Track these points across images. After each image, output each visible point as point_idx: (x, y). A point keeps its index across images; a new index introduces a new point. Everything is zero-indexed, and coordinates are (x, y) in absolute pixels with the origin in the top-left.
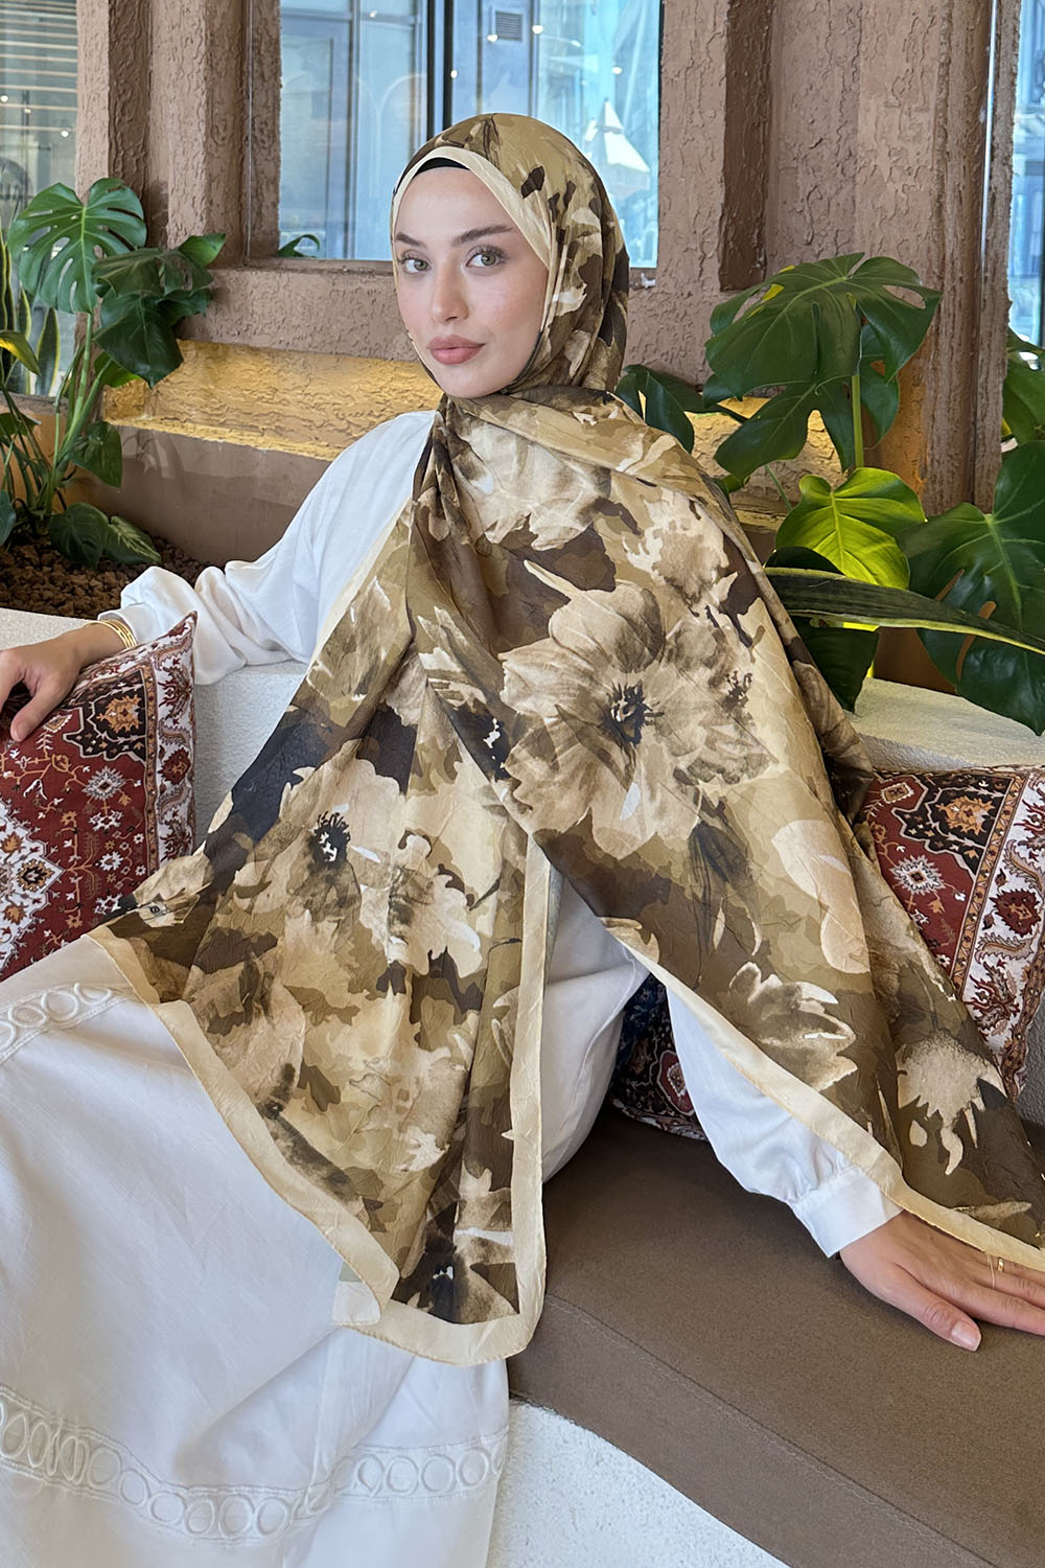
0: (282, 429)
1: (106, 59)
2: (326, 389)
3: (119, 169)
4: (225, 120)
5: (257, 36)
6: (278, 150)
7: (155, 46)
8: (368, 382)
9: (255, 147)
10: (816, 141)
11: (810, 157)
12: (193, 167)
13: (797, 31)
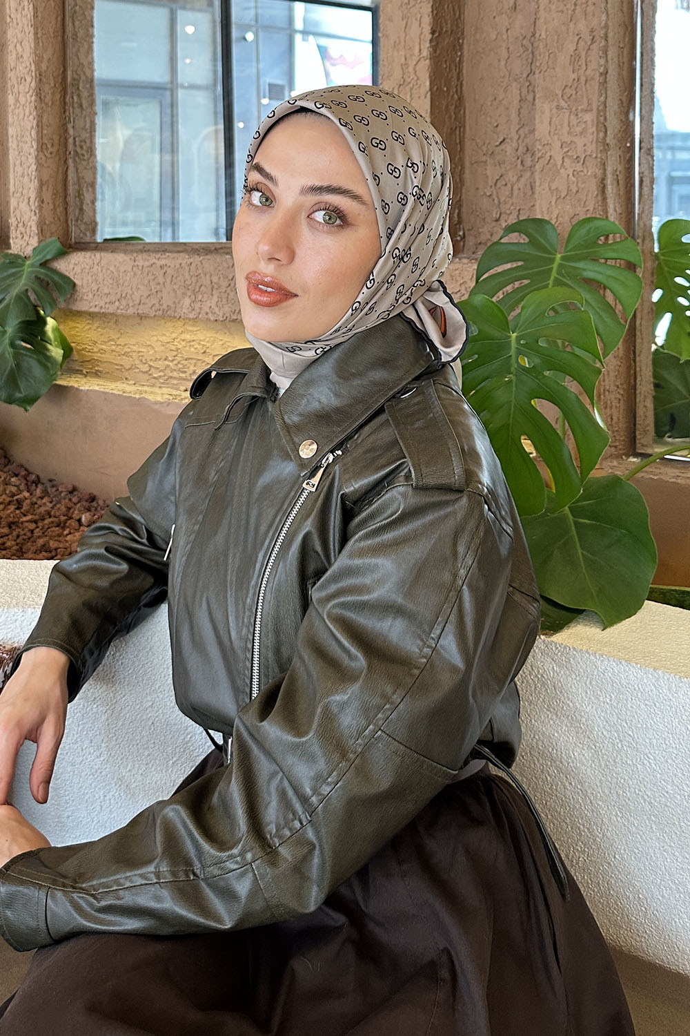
0: (100, 372)
2: (133, 341)
4: (52, 139)
5: (76, 76)
6: (94, 162)
8: (165, 335)
9: (77, 159)
10: (500, 140)
11: (496, 153)
12: (28, 175)
13: (483, 55)
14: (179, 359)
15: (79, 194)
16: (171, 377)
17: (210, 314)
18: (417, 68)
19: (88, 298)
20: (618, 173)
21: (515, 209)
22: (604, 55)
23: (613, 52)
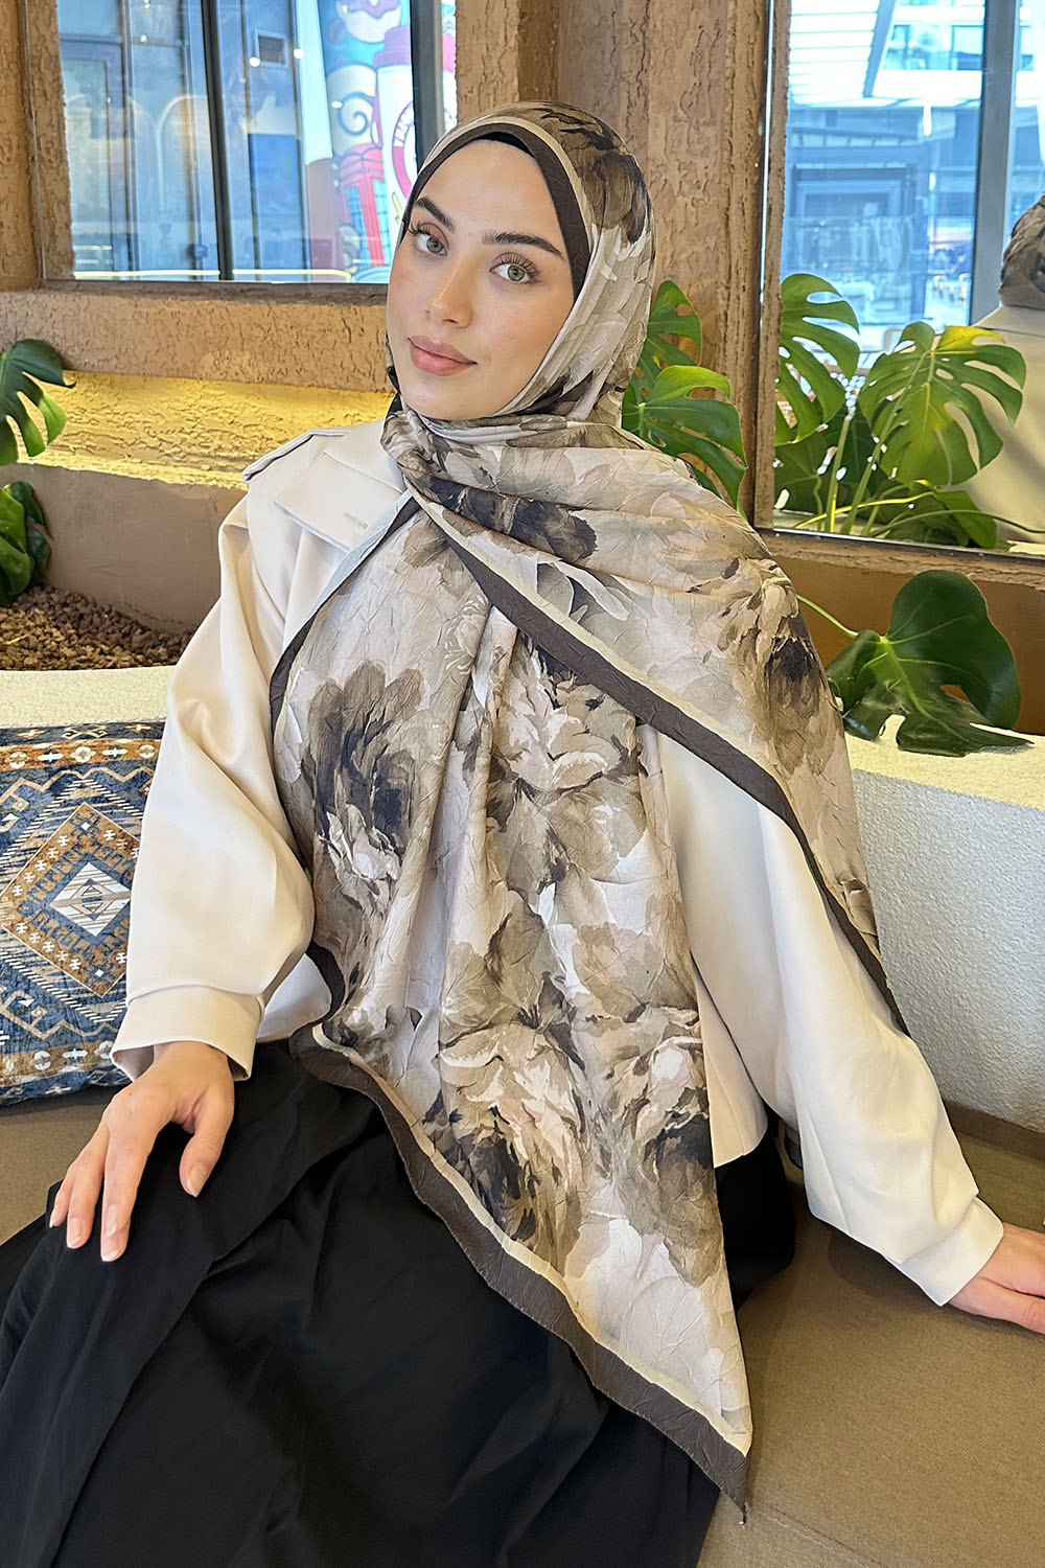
0: (94, 448)
2: (135, 408)
4: (9, 140)
5: (35, 53)
6: (66, 170)
8: (178, 401)
9: (42, 166)
13: (582, 45)
14: (199, 431)
15: (48, 212)
16: (189, 454)
18: (503, 62)
19: (74, 354)
20: (744, 201)
22: (731, 54)
23: (741, 49)
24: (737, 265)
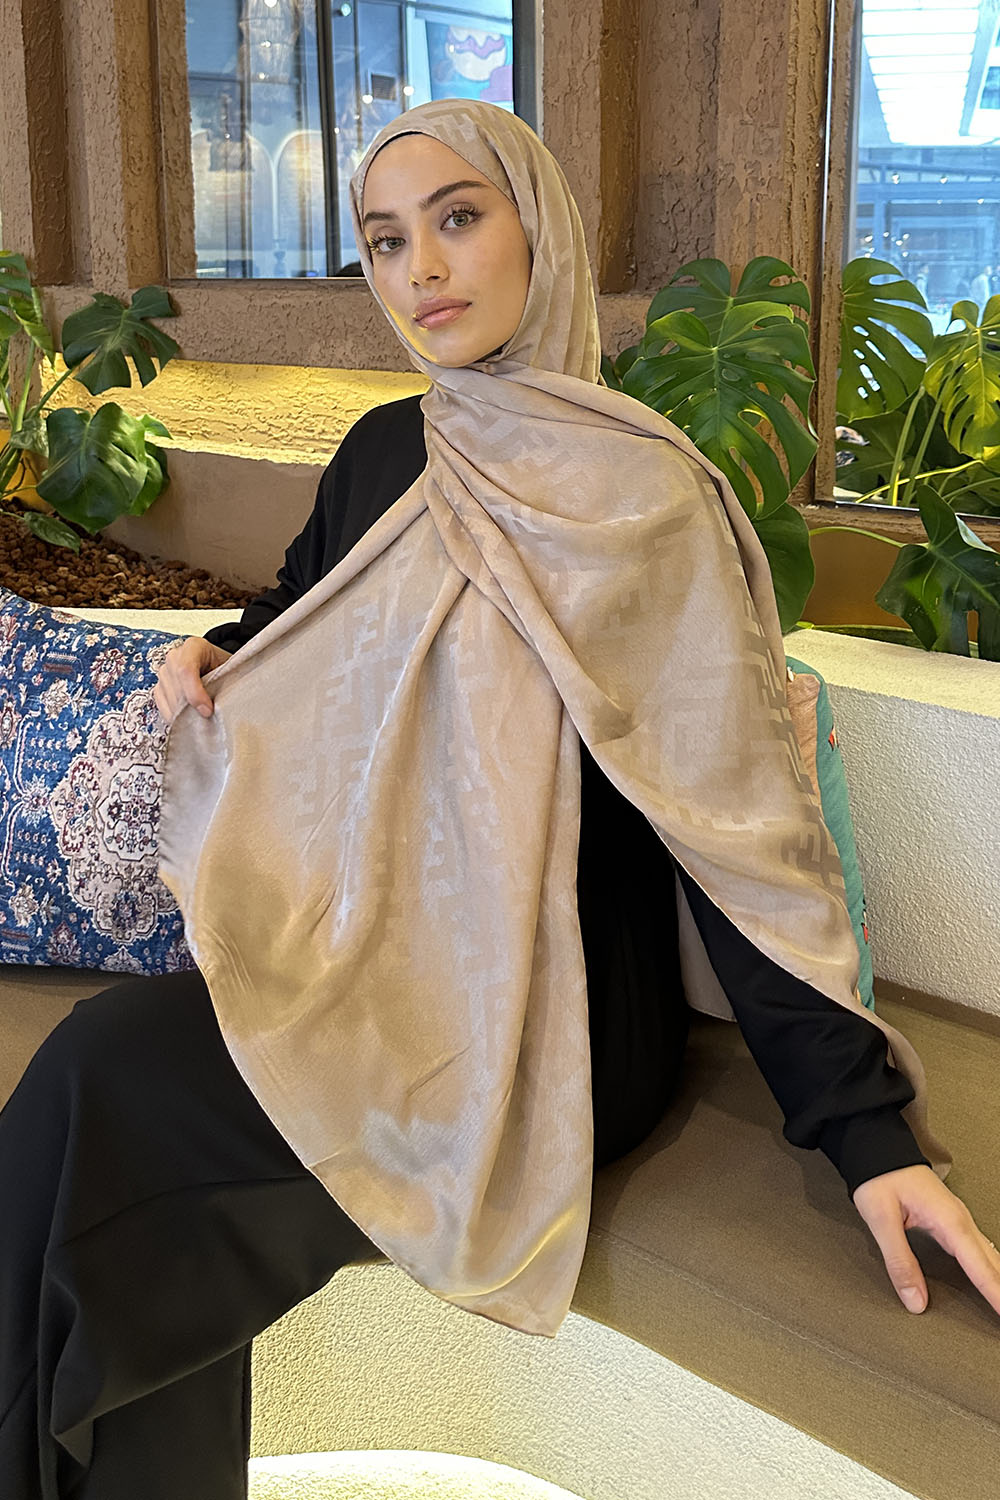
0: (208, 433)
1: (24, 98)
2: (247, 396)
3: (42, 200)
4: (140, 152)
5: (166, 74)
6: (191, 181)
7: (70, 85)
8: (287, 388)
9: (170, 176)
10: (678, 160)
11: (673, 173)
12: (112, 196)
13: (660, 60)
14: (305, 416)
15: (173, 218)
16: (295, 438)
17: (344, 361)
18: (586, 75)
19: (193, 345)
20: (805, 197)
21: (693, 238)
22: (794, 64)
23: (803, 59)
24: (798, 255)
